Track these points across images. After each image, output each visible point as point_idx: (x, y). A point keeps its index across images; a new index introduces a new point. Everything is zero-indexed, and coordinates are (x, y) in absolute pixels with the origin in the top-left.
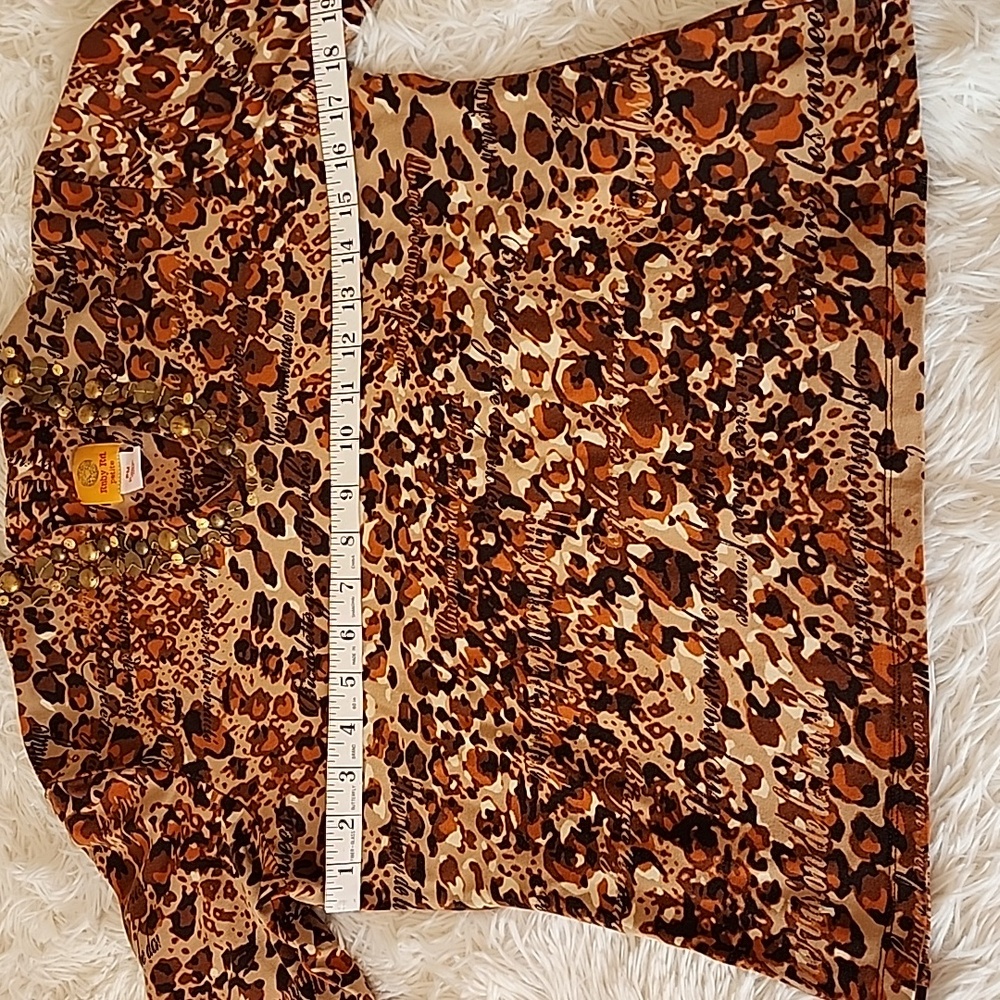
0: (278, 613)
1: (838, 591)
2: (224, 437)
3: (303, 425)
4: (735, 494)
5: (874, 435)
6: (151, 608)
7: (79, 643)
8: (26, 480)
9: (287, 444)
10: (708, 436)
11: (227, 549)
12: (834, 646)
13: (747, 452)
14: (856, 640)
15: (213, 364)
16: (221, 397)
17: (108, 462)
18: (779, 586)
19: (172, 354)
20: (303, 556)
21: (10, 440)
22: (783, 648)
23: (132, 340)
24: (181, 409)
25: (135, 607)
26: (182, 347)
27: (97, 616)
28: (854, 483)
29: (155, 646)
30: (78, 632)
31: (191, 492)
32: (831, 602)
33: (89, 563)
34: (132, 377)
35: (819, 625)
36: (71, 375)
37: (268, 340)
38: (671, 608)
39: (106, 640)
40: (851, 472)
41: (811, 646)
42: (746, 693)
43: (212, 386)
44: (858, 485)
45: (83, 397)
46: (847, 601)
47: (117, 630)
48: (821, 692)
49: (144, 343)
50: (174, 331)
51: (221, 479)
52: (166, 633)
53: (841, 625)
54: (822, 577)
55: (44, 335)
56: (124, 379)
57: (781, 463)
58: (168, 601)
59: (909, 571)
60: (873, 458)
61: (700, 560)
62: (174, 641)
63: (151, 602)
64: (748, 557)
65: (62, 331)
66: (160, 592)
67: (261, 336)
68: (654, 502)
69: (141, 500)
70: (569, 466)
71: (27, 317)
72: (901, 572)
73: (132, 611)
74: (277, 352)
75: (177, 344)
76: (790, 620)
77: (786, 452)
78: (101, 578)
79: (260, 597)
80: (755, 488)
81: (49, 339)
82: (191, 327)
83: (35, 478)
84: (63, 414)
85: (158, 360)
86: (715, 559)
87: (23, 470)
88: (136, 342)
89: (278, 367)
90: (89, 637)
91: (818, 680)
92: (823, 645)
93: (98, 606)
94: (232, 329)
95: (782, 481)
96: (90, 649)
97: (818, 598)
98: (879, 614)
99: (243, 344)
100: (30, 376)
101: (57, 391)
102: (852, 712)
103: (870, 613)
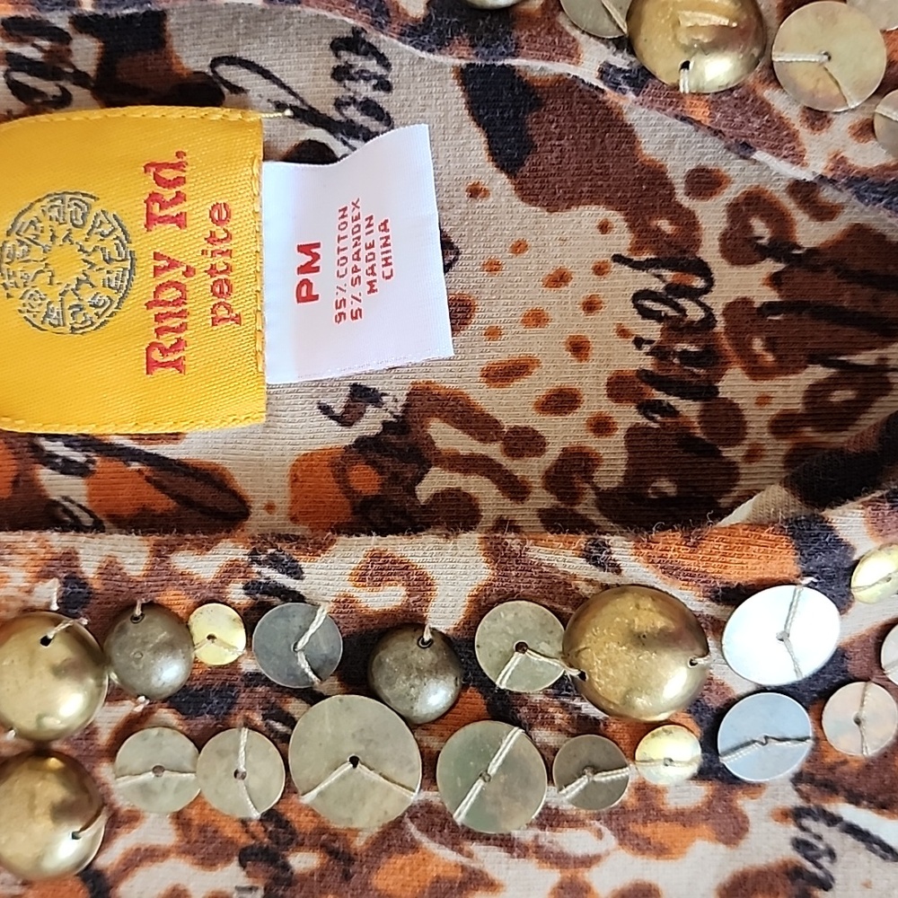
17: (197, 210)
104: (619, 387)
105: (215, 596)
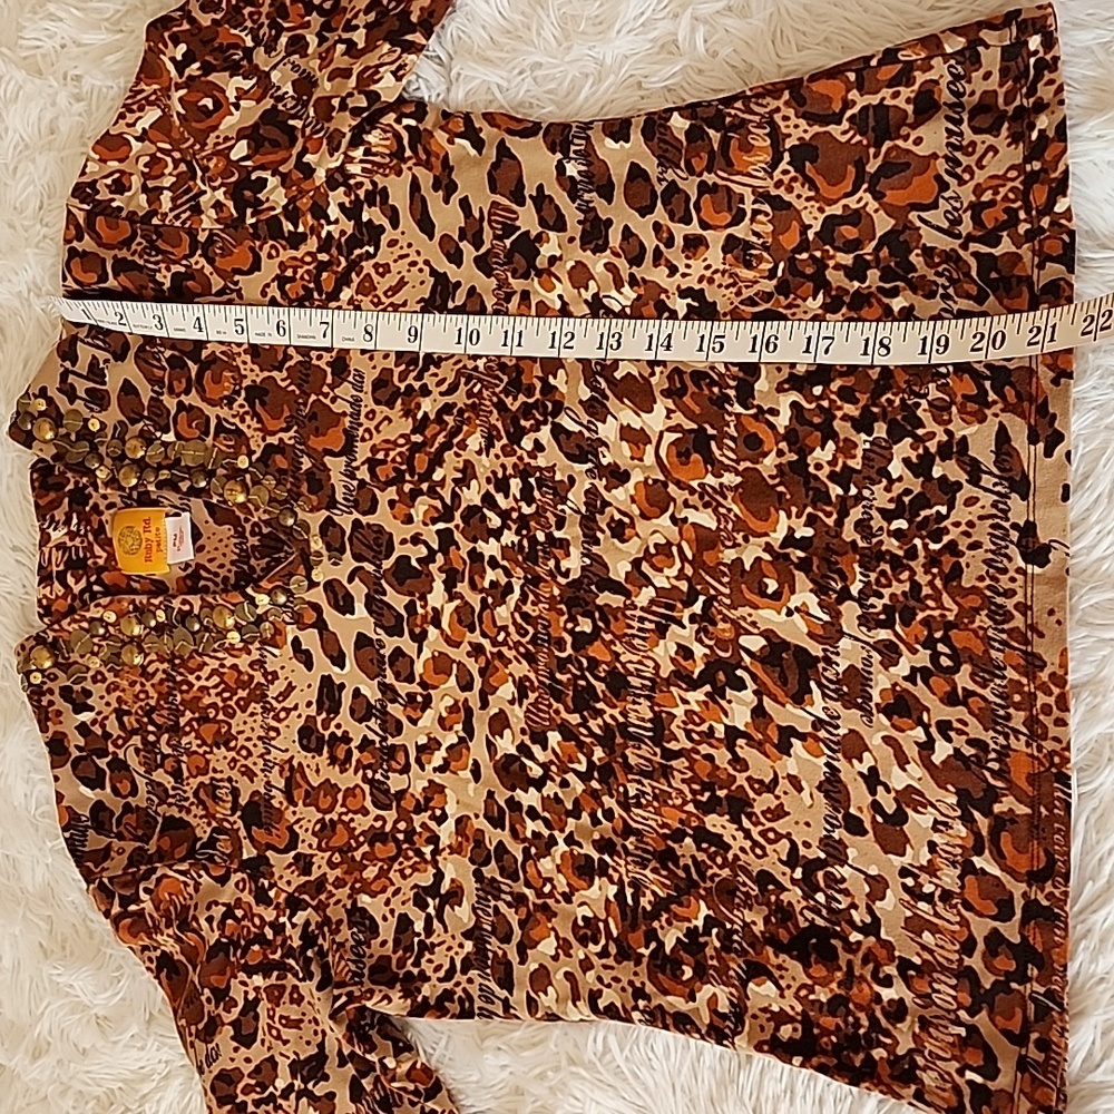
0: (347, 698)
1: (974, 694)
2: (286, 505)
3: (374, 495)
4: (861, 585)
5: (1015, 526)
6: (203, 689)
7: (122, 725)
8: (61, 546)
9: (356, 515)
10: (830, 522)
11: (289, 627)
12: (969, 751)
13: (874, 540)
14: (993, 746)
15: (271, 425)
16: (281, 462)
17: (153, 529)
18: (907, 685)
19: (224, 412)
20: (375, 637)
21: (41, 502)
22: (912, 752)
23: (178, 395)
24: (235, 474)
25: (185, 687)
26: (235, 405)
27: (142, 696)
28: (993, 578)
29: (208, 730)
30: (120, 713)
31: (248, 563)
32: (965, 704)
33: (132, 638)
34: (178, 436)
35: (952, 729)
36: (109, 431)
37: (334, 400)
38: (788, 706)
39: (152, 722)
40: (990, 566)
41: (942, 751)
42: (870, 799)
43: (269, 450)
44: (997, 580)
45: (123, 456)
46: (983, 704)
47: (165, 713)
48: (953, 800)
49: (192, 399)
50: (227, 387)
51: (281, 550)
52: (221, 717)
53: (975, 729)
54: (956, 677)
55: (81, 386)
56: (170, 437)
57: (912, 553)
58: (222, 682)
59: (1052, 675)
60: (1013, 551)
61: (821, 654)
62: (230, 725)
63: (203, 683)
64: (874, 654)
65: (104, 383)
66: (214, 672)
67: (326, 395)
68: (770, 591)
69: (189, 571)
70: (674, 549)
71: (59, 366)
72: (1044, 676)
73: (182, 692)
74: (344, 414)
75: (231, 402)
76: (920, 722)
77: (917, 541)
78: (146, 655)
79: (326, 681)
80: (883, 580)
81: (88, 391)
82: (246, 383)
83: (69, 544)
84: (102, 474)
85: (208, 419)
86: (838, 654)
87: (57, 535)
88: (183, 397)
89: (345, 431)
90: (132, 719)
91: (950, 787)
92: (955, 749)
93: (143, 685)
94: (292, 387)
95: (913, 573)
96: (134, 732)
97: (951, 699)
98: (1018, 718)
99: (305, 404)
100: (62, 431)
101: (94, 448)
102: (986, 821)
103: (1008, 717)
104: (233, 563)
105: (158, 607)
